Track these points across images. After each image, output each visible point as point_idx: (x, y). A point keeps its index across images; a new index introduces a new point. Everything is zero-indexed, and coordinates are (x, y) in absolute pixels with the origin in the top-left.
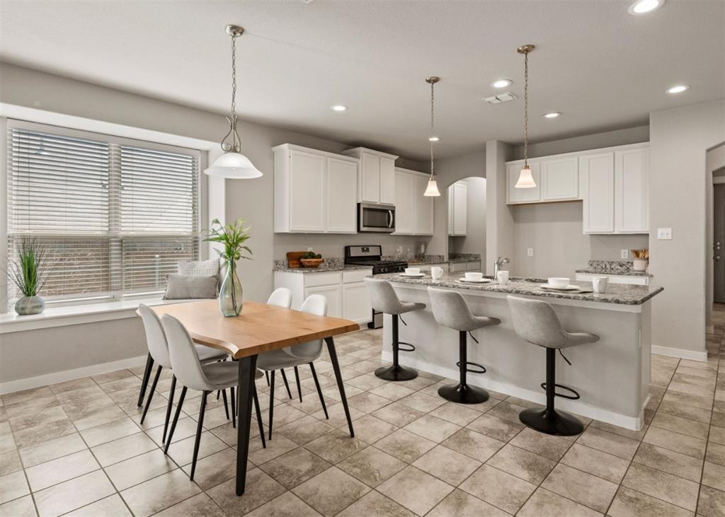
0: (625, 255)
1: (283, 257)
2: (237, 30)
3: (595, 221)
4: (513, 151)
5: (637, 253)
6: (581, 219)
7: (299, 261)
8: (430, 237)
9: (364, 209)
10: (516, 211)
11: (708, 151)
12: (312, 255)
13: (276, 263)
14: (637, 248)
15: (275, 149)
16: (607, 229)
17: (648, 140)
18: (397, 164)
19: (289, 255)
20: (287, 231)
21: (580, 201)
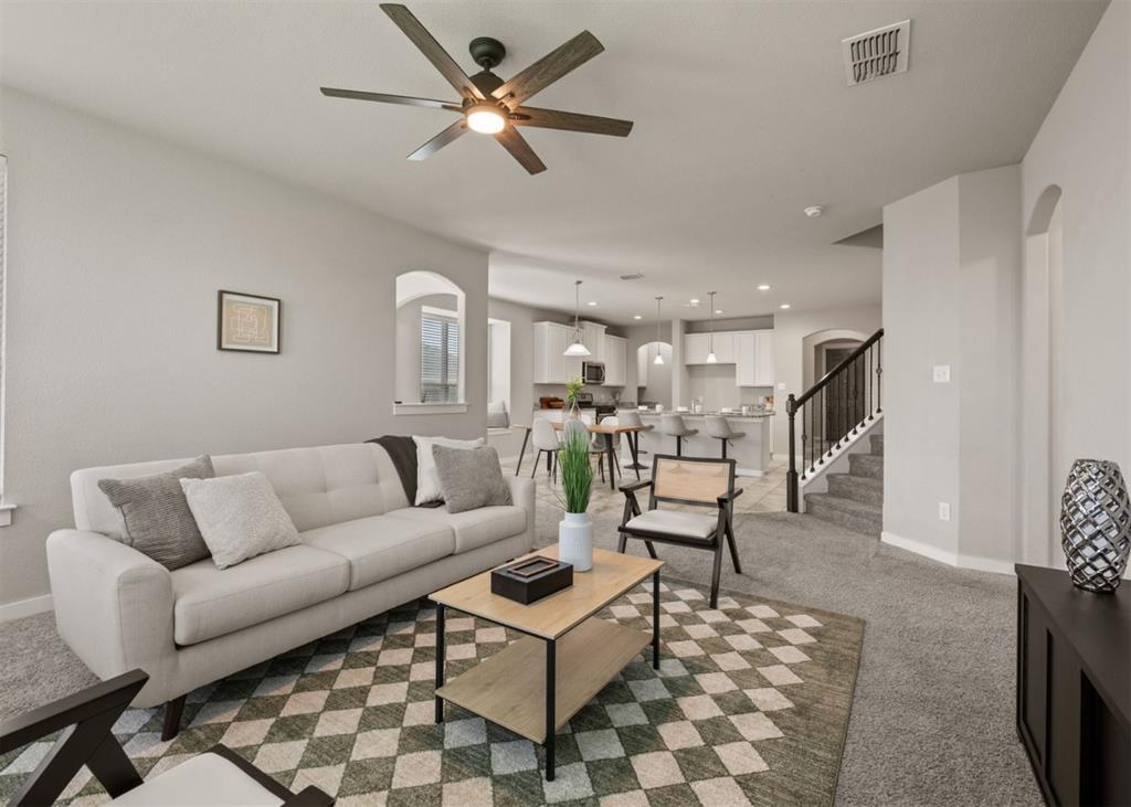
0: (761, 400)
1: (538, 401)
2: (579, 282)
3: (743, 378)
4: (690, 327)
5: (768, 399)
6: (734, 376)
7: (548, 404)
8: (622, 387)
9: (589, 367)
10: (691, 370)
11: (804, 339)
12: (556, 400)
13: (535, 405)
14: (769, 395)
15: (536, 324)
16: (750, 384)
17: (772, 328)
18: (607, 332)
19: (541, 400)
20: (546, 382)
21: (735, 364)
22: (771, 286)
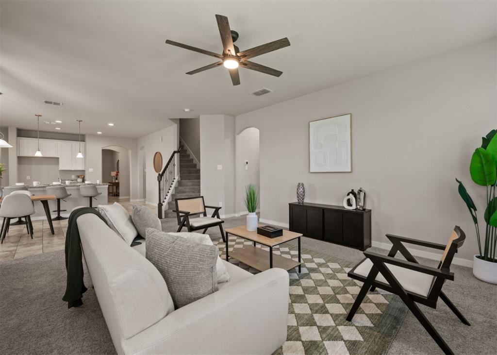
3: (65, 165)
6: (58, 164)
10: (23, 160)
17: (84, 141)
21: (58, 158)
22: (114, 125)
